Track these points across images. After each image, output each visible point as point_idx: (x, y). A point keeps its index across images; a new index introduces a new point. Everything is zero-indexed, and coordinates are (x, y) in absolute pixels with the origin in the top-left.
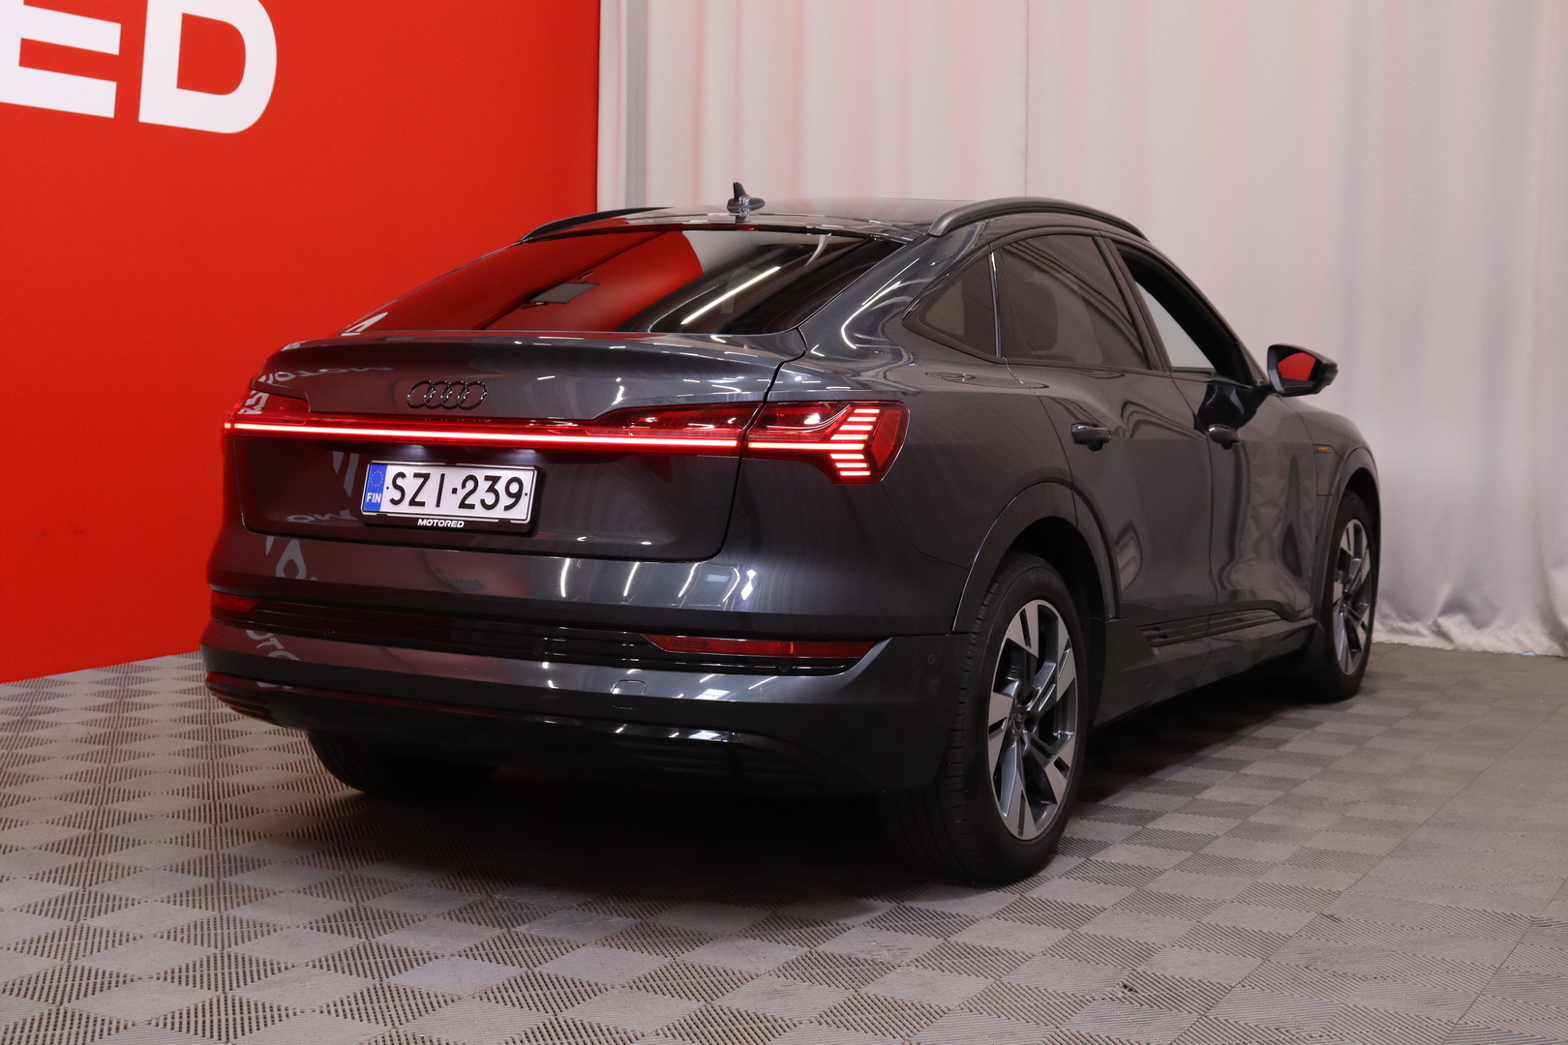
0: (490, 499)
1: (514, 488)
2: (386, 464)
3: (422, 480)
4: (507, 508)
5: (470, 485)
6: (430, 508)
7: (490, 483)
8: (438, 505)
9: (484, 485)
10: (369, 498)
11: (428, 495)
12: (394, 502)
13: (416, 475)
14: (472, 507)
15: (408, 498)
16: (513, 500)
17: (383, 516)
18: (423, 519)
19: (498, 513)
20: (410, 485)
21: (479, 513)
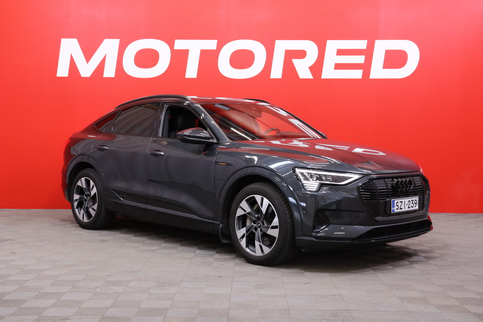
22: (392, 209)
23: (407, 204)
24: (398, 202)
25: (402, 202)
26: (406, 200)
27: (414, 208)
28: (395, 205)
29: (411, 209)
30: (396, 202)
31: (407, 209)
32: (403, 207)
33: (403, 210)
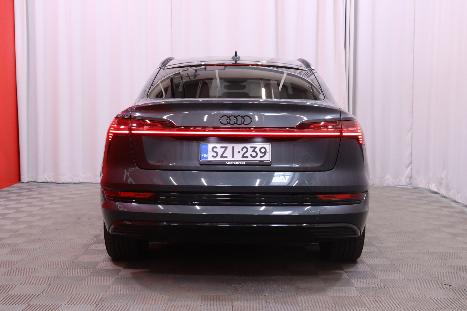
0: (254, 154)
1: (263, 150)
2: (208, 144)
3: (224, 149)
4: (261, 157)
5: (245, 150)
6: (230, 158)
7: (253, 149)
8: (233, 157)
9: (250, 150)
10: (202, 156)
11: (228, 153)
12: (213, 156)
13: (221, 147)
14: (247, 157)
15: (220, 155)
16: (263, 154)
17: (210, 161)
18: (227, 162)
19: (258, 159)
20: (220, 151)
21: (250, 159)
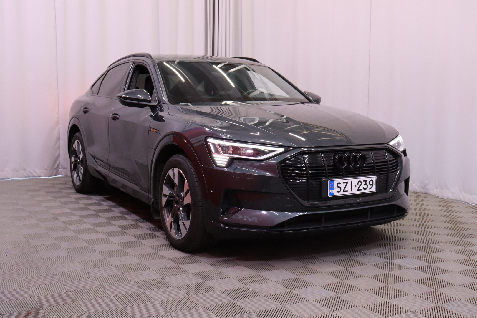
22: (330, 191)
23: (356, 186)
24: (339, 183)
25: (347, 183)
26: (355, 181)
27: (368, 190)
28: (335, 186)
29: (363, 191)
30: (336, 182)
31: (355, 191)
32: (348, 188)
33: (349, 192)
